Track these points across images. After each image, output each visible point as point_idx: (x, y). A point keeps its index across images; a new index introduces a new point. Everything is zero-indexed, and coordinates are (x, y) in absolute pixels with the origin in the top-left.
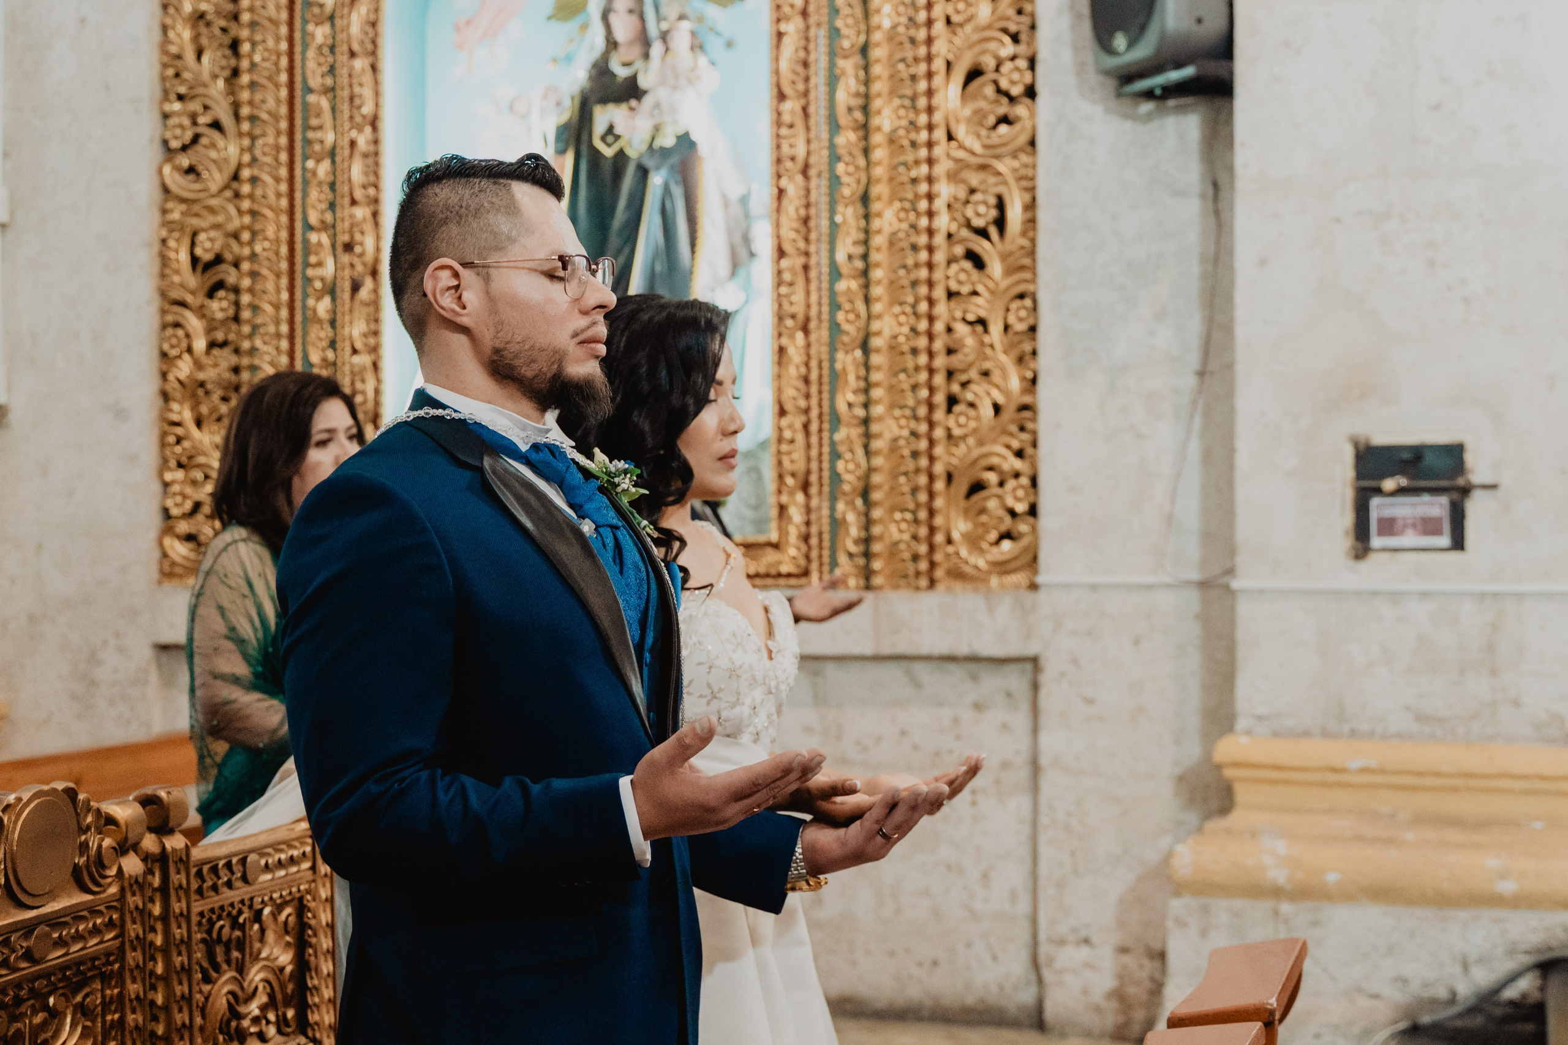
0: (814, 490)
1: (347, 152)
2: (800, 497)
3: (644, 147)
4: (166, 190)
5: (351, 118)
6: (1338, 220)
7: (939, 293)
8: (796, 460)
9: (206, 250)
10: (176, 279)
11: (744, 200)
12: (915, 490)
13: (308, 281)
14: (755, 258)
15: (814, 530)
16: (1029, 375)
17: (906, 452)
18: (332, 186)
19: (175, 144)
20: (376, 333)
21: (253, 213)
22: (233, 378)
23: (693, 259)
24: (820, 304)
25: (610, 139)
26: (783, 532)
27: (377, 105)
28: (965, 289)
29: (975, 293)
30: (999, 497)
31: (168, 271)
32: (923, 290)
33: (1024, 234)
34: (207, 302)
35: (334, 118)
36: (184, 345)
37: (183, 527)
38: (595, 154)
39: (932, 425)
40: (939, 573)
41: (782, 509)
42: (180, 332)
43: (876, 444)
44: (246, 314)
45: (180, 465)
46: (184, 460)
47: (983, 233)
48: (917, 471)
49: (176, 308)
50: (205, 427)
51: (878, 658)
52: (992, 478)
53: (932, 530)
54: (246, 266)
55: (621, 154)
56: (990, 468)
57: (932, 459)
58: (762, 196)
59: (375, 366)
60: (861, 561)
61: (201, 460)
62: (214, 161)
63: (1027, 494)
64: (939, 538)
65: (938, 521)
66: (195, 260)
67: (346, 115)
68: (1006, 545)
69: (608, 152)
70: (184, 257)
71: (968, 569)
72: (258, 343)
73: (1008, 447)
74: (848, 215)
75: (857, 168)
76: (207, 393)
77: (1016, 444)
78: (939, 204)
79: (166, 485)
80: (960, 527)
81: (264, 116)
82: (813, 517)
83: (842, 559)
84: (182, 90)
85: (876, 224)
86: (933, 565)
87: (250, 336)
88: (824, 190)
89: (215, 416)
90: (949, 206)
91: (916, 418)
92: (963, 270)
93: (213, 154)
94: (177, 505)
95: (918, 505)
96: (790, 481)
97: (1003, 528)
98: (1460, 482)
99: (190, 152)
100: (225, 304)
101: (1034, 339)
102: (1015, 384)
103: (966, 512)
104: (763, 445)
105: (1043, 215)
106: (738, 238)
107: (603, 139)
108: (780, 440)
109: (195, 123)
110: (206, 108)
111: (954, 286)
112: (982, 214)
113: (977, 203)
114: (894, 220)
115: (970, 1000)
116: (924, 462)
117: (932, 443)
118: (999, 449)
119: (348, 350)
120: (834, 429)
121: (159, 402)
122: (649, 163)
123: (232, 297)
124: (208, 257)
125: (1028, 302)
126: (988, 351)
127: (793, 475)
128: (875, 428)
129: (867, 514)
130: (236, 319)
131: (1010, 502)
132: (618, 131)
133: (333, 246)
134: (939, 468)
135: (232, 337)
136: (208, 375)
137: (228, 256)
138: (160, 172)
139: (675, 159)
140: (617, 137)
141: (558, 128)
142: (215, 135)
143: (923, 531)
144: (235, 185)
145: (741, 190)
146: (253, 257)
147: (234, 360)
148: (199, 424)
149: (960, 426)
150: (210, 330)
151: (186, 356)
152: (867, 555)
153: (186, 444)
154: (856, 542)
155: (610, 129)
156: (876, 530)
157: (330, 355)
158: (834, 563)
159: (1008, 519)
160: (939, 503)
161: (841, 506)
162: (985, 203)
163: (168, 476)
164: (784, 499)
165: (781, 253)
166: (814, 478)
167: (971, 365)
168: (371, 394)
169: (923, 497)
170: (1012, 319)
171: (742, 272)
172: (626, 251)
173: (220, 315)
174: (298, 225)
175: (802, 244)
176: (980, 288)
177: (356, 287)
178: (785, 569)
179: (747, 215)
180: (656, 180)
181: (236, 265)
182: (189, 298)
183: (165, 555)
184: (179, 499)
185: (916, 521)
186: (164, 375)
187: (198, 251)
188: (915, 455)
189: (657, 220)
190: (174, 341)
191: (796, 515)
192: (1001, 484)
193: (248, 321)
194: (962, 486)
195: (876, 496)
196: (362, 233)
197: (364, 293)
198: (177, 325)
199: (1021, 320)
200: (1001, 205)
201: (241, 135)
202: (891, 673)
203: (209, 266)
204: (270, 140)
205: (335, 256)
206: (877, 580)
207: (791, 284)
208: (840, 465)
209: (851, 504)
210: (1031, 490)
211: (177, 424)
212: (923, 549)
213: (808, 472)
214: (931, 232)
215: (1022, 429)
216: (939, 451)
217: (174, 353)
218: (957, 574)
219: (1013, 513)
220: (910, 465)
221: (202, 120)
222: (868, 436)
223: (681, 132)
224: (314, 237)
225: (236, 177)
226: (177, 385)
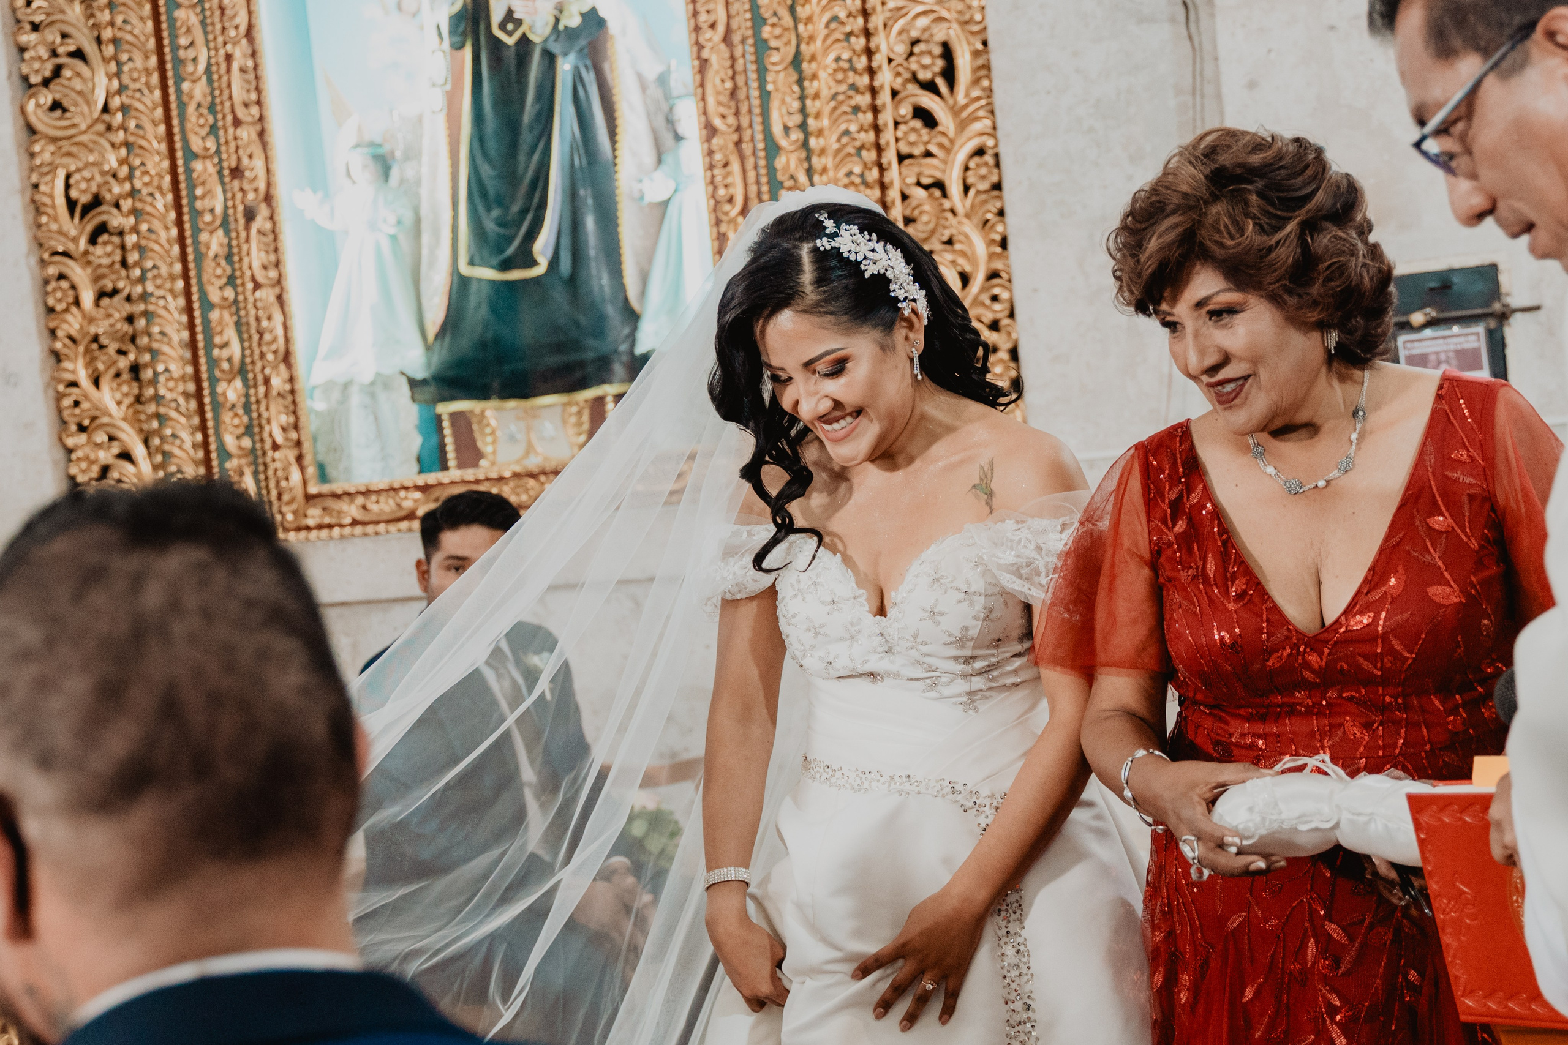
1: (224, 66)
3: (548, 30)
4: (31, 130)
5: (224, 28)
6: (1332, 28)
7: (890, 157)
9: (84, 192)
10: (54, 227)
11: (662, 80)
13: (197, 214)
14: (683, 142)
16: (998, 238)
18: (212, 108)
19: (35, 79)
20: (277, 264)
21: (127, 145)
22: (126, 327)
23: (614, 150)
24: (758, 183)
25: (510, 27)
27: (250, 13)
28: (917, 151)
29: (928, 154)
31: (44, 219)
32: (870, 156)
33: (976, 81)
34: (91, 249)
35: (206, 33)
36: (71, 299)
38: (496, 45)
42: (64, 284)
44: (133, 257)
45: (82, 429)
46: (86, 422)
47: (930, 87)
49: (57, 258)
50: (103, 385)
54: (126, 204)
55: (524, 41)
58: (683, 74)
59: (280, 298)
61: (105, 420)
62: (80, 93)
63: (1008, 368)
66: (71, 204)
67: (218, 27)
69: (510, 41)
70: (60, 201)
72: (150, 288)
74: (780, 80)
75: (786, 29)
76: (102, 347)
78: (879, 59)
79: (70, 451)
81: (129, 37)
84: (37, 19)
85: (811, 87)
87: (142, 280)
88: (750, 57)
89: (112, 371)
90: (890, 60)
92: (913, 130)
93: (77, 84)
94: (84, 471)
98: (1497, 307)
99: (52, 86)
100: (109, 248)
101: (1000, 198)
102: (980, 247)
105: (997, 59)
106: (660, 122)
107: (502, 26)
109: (54, 54)
110: (64, 36)
111: (905, 149)
112: (930, 66)
113: (922, 53)
114: (832, 83)
119: (250, 286)
121: (52, 360)
122: (555, 48)
123: (116, 240)
124: (85, 199)
125: (989, 158)
126: (949, 215)
130: (124, 263)
132: (517, 16)
133: (220, 173)
135: (121, 284)
136: (100, 329)
137: (108, 196)
138: (23, 111)
139: (583, 42)
140: (519, 23)
141: (451, 18)
142: (78, 64)
144: (106, 117)
145: (659, 69)
146: (133, 193)
147: (128, 308)
148: (96, 383)
150: (97, 279)
151: (74, 309)
153: (85, 405)
155: (510, 13)
157: (229, 293)
162: (930, 53)
163: (70, 442)
165: (711, 131)
167: (933, 232)
168: (280, 331)
170: (970, 180)
171: (668, 158)
172: (541, 146)
173: (105, 261)
174: (179, 154)
175: (731, 120)
176: (933, 149)
177: (250, 215)
179: (667, 97)
180: (565, 67)
181: (117, 206)
182: (71, 247)
184: (84, 465)
186: (53, 332)
187: (74, 194)
189: (571, 109)
190: (59, 295)
193: (136, 264)
196: (250, 157)
197: (261, 222)
198: (61, 277)
199: (983, 178)
200: (947, 53)
201: (106, 61)
203: (87, 209)
204: (139, 62)
205: (223, 184)
207: (726, 165)
210: (1013, 365)
211: (74, 384)
214: (874, 91)
215: (995, 298)
217: (59, 307)
221: (61, 50)
223: (586, 9)
224: (198, 166)
225: (106, 109)
226: (67, 341)
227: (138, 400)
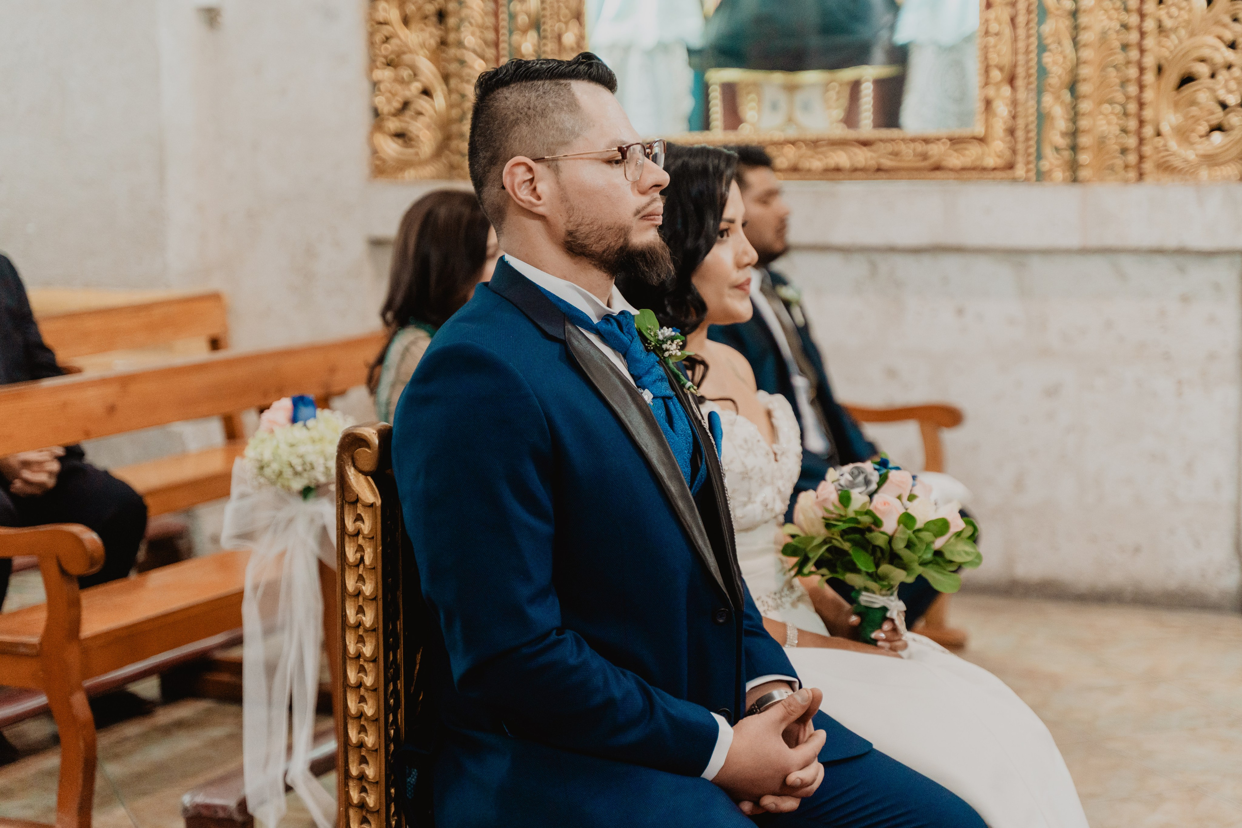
0: (1020, 82)
2: (1006, 90)
8: (1002, 54)
12: (1124, 83)
15: (1021, 123)
17: (1116, 44)
26: (988, 125)
30: (1210, 89)
37: (393, 125)
39: (1142, 16)
40: (1148, 166)
41: (988, 103)
43: (1085, 37)
45: (389, 64)
46: (392, 58)
48: (1128, 63)
50: (413, 26)
51: (1085, 251)
52: (1203, 70)
53: (1142, 123)
56: (1203, 60)
57: (1142, 51)
60: (1067, 154)
61: (409, 58)
64: (1148, 131)
65: (1148, 113)
68: (1217, 136)
71: (1177, 162)
73: (1220, 38)
77: (1229, 36)
79: (375, 83)
80: (1170, 120)
82: (1020, 109)
83: (1048, 151)
86: (1141, 158)
89: (421, 14)
91: (1127, 10)
94: (386, 103)
95: (1128, 98)
96: (996, 75)
97: (1215, 122)
103: (1176, 105)
104: (968, 39)
108: (987, 33)
115: (1172, 584)
116: (1134, 54)
117: (1143, 34)
118: (1212, 40)
120: (1040, 23)
121: (367, 1)
127: (1001, 69)
128: (1083, 20)
129: (1074, 107)
131: (1223, 95)
134: (1149, 61)
143: (1132, 124)
148: (406, 22)
149: (1171, 17)
152: (1074, 148)
153: (394, 41)
154: (1064, 135)
156: (1084, 123)
158: (1039, 157)
159: (1219, 109)
160: (1149, 95)
161: (1048, 100)
163: (377, 75)
164: (991, 92)
166: (1021, 71)
169: (1133, 90)
178: (991, 161)
183: (375, 152)
184: (388, 97)
185: (1126, 114)
188: (1125, 47)
191: (1002, 109)
192: (1213, 76)
194: (1172, 77)
195: (1084, 88)
202: (1098, 266)
206: (1083, 173)
208: (1047, 58)
209: (1058, 98)
211: (385, 23)
212: (1132, 142)
213: (1015, 66)
215: (1236, 20)
216: (1150, 42)
218: (1166, 167)
219: (1224, 106)
220: (1120, 58)
222: (1076, 29)
227: (443, 43)
